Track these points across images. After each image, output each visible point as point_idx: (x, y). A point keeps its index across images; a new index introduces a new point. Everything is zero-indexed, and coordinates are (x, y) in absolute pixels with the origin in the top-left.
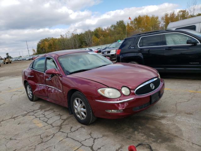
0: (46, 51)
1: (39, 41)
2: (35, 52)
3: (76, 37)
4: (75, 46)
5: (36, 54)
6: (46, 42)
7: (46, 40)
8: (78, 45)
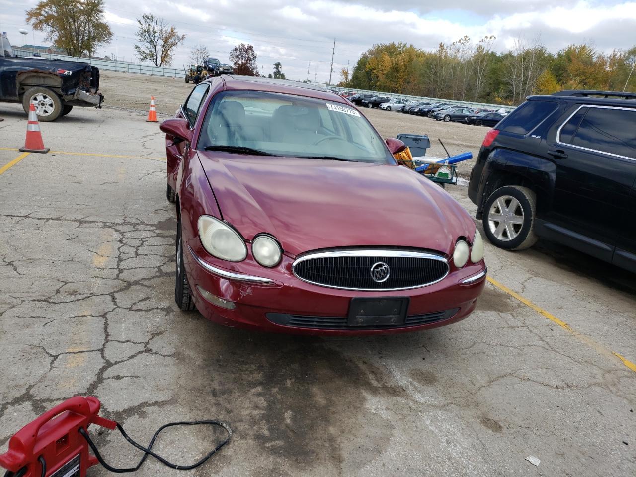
0: (378, 84)
1: (371, 47)
2: (347, 78)
3: (482, 61)
4: (469, 89)
5: (348, 86)
6: (387, 57)
7: (391, 50)
8: (479, 90)
